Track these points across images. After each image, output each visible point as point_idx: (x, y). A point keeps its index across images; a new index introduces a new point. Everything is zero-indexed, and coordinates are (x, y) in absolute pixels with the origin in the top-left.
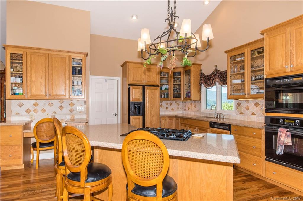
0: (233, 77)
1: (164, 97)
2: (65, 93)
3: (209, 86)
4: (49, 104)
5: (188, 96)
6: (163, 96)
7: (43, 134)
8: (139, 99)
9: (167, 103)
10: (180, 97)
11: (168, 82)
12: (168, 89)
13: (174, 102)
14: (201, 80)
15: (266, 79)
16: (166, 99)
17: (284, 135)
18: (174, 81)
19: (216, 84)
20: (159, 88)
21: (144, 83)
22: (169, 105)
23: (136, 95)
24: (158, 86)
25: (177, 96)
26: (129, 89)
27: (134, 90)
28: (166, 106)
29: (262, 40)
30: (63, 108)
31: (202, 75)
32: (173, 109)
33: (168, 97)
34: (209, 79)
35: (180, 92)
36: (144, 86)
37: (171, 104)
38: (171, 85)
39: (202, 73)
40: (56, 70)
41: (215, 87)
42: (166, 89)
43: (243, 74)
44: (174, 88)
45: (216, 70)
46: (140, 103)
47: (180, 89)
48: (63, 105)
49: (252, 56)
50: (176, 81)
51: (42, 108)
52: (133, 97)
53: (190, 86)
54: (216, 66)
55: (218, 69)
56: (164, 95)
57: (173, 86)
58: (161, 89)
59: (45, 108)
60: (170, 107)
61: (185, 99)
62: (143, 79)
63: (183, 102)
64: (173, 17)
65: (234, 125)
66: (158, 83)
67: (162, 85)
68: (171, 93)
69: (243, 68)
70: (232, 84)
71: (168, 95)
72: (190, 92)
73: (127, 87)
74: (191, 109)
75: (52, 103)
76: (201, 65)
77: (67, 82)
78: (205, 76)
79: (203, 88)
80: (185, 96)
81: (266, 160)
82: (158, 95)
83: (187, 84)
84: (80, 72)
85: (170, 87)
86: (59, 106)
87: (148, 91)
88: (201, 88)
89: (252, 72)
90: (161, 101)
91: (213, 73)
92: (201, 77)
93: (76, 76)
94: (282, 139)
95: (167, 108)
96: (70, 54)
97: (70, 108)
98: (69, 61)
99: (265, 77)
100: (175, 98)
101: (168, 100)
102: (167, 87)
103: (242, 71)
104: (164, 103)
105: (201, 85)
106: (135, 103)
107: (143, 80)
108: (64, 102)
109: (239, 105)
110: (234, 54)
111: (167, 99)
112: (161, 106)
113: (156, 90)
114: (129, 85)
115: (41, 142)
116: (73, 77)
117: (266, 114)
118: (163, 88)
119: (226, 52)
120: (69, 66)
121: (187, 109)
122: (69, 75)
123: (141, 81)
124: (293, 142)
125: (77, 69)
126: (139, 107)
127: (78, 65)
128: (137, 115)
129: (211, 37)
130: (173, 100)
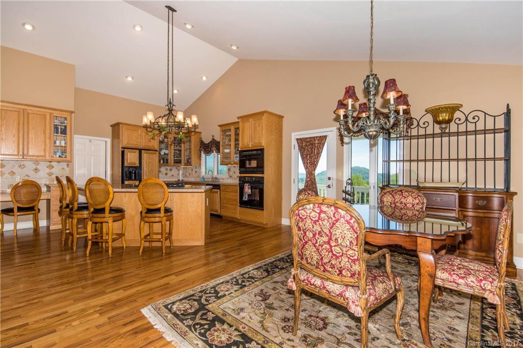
0: (225, 147)
1: (164, 162)
2: (45, 153)
3: (208, 153)
4: (20, 166)
5: (188, 163)
6: (162, 162)
7: (23, 197)
8: (135, 163)
9: (167, 168)
10: (181, 163)
11: (167, 147)
12: (168, 154)
13: (175, 168)
14: (201, 147)
15: (240, 151)
16: (165, 164)
17: (247, 187)
18: (174, 146)
19: (213, 152)
20: (157, 153)
21: (141, 147)
22: (169, 171)
23: (132, 158)
24: (157, 151)
25: (178, 162)
26: (123, 152)
27: (129, 153)
28: (165, 172)
29: (238, 122)
30: (39, 170)
31: (202, 142)
32: (173, 175)
33: (167, 162)
34: (208, 147)
35: (180, 157)
36: (140, 150)
37: (171, 170)
38: (171, 150)
39: (202, 141)
40: (34, 128)
41: (212, 154)
42: (165, 154)
43: (230, 145)
44: (174, 153)
45: (213, 139)
46: (136, 167)
47: (180, 155)
48: (38, 167)
49: (235, 132)
50: (177, 146)
51: (10, 171)
52: (127, 161)
53: (190, 152)
54: (213, 136)
55: (215, 139)
56: (164, 161)
57: (173, 151)
58: (160, 154)
59: (14, 171)
60: (170, 173)
61: (186, 164)
62: (140, 142)
63: (184, 168)
64: (172, 105)
65: (222, 185)
66: (157, 147)
67: (161, 149)
68: (171, 159)
69: (230, 140)
70: (223, 153)
71: (167, 160)
72: (190, 158)
73: (121, 150)
74: (192, 175)
75: (23, 165)
76: (201, 133)
77: (48, 141)
78: (204, 144)
79: (203, 155)
80: (186, 162)
81: (240, 206)
82: (157, 159)
83: (188, 150)
84: (64, 132)
85: (170, 152)
86: (33, 169)
87: (145, 155)
88: (200, 155)
89: (235, 144)
90: (160, 167)
91: (211, 142)
92: (201, 145)
93: (59, 136)
94: (246, 190)
95: (166, 174)
96: (52, 111)
97: (48, 171)
98: (50, 118)
99: (240, 149)
100: (175, 164)
101: (168, 166)
102: (167, 152)
103: (230, 143)
104: (163, 169)
105: (201, 152)
106: (129, 167)
107: (139, 144)
108: (40, 163)
109: (229, 170)
110: (224, 128)
111: (167, 164)
112: (159, 171)
113: (155, 155)
114: (122, 148)
115: (20, 206)
116: (55, 137)
117: (240, 175)
118: (162, 153)
119: (219, 126)
120: (50, 125)
121: (188, 175)
122: (50, 134)
123: (137, 145)
124: (252, 192)
125: (60, 127)
126: (135, 172)
127: (61, 123)
128: (133, 180)
129: (197, 123)
130: (174, 166)
